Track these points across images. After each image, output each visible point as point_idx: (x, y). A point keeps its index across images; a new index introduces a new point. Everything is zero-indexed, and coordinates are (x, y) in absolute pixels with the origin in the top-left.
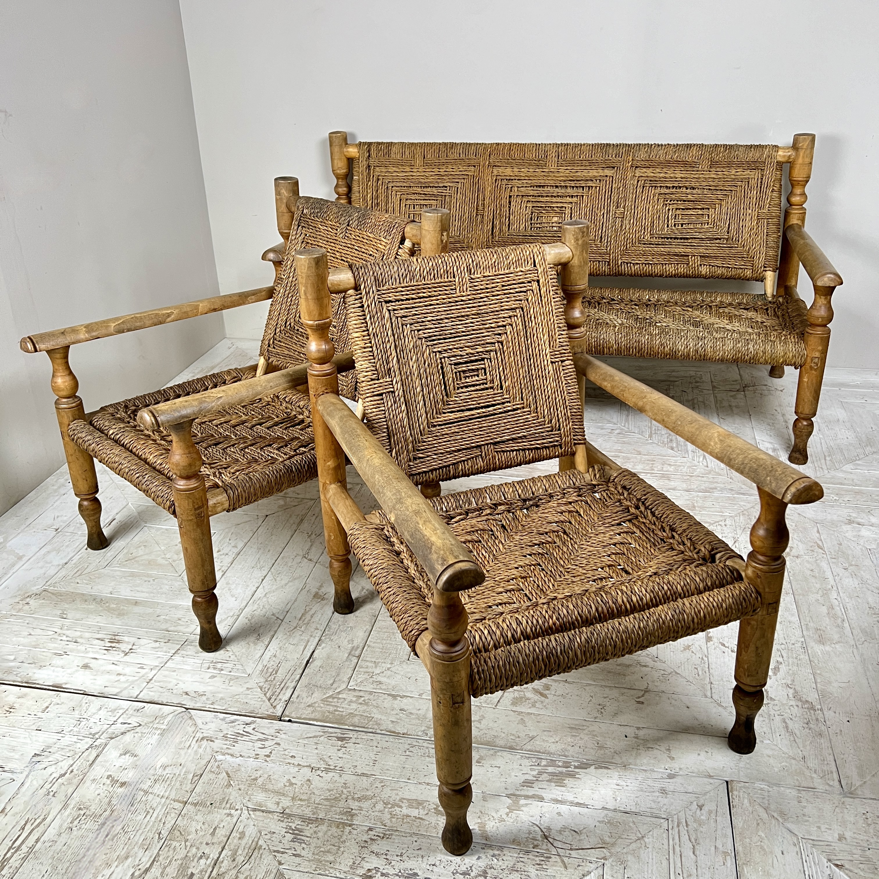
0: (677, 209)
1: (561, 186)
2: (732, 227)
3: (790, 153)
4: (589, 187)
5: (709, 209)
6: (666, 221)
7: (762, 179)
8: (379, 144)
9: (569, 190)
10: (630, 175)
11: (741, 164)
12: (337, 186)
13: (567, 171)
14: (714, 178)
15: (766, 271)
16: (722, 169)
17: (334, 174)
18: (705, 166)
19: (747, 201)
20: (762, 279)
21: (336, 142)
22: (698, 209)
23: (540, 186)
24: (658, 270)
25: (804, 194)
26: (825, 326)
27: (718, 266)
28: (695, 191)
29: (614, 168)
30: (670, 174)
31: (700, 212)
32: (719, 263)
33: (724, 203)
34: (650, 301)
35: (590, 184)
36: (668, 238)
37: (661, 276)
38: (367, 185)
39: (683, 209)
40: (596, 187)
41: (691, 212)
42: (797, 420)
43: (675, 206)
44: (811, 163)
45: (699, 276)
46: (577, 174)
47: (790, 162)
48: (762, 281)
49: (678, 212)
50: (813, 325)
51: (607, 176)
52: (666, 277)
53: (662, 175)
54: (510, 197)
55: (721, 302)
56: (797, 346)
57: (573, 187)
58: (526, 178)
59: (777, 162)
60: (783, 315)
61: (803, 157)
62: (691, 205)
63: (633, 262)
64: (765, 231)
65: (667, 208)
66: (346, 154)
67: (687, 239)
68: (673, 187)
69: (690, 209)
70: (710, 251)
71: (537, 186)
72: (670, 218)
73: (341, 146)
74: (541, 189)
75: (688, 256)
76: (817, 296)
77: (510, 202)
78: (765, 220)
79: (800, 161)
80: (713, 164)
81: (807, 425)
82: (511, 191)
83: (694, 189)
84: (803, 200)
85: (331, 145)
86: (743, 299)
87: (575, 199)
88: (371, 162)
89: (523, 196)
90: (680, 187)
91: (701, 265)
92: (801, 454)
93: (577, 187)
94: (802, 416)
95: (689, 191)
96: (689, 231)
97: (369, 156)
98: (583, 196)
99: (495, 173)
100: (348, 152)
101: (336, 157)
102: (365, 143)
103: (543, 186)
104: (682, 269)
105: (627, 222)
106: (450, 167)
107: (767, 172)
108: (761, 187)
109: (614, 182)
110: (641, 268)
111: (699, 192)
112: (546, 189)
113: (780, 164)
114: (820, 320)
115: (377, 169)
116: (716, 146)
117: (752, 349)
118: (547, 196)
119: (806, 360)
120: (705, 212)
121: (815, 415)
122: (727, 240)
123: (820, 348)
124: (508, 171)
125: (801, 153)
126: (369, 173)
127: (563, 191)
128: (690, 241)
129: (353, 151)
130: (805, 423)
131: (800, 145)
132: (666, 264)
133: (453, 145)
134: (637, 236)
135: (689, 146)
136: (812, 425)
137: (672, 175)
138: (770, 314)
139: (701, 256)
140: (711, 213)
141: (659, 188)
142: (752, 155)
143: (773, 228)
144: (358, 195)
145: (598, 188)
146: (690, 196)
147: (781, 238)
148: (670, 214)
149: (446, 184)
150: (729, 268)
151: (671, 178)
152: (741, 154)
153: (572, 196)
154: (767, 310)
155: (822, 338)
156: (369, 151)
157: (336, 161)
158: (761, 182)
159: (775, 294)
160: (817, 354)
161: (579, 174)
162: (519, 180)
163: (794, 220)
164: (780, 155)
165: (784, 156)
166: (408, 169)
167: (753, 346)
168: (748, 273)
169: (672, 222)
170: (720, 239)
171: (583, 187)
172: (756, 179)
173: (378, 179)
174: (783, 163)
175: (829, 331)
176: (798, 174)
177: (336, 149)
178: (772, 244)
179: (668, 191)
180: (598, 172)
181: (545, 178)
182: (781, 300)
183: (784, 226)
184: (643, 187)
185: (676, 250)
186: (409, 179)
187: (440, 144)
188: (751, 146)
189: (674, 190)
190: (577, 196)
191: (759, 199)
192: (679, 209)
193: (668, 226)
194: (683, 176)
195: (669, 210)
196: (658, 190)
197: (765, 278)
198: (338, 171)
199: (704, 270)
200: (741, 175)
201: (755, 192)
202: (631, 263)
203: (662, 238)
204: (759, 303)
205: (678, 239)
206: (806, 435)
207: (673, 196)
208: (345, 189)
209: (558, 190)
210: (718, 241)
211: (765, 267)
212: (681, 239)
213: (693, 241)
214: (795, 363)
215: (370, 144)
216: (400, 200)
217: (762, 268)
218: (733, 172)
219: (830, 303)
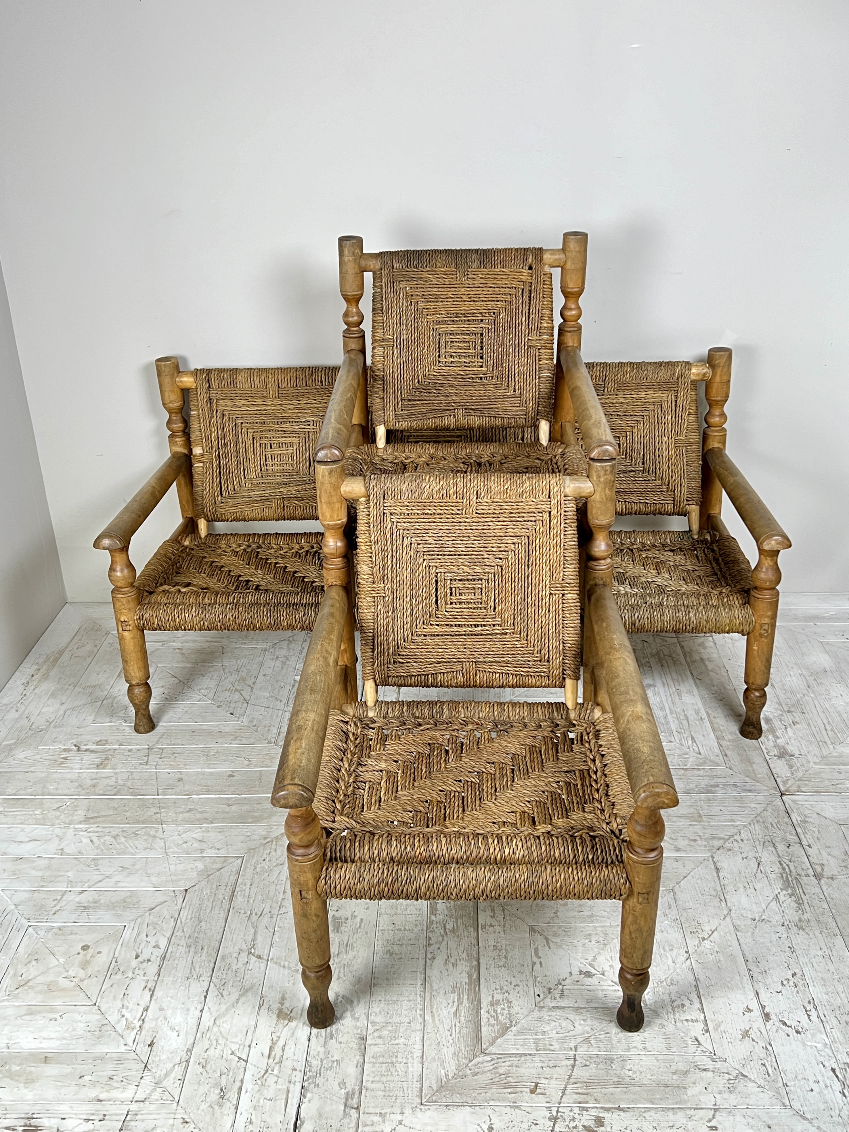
2: (647, 457)
3: (705, 371)
7: (676, 401)
8: (220, 371)
11: (651, 385)
12: (169, 422)
15: (688, 505)
17: (165, 408)
19: (662, 427)
20: (686, 515)
21: (166, 370)
25: (723, 415)
26: (774, 588)
27: (635, 503)
33: (635, 430)
38: (210, 422)
42: (747, 690)
44: (728, 381)
47: (706, 381)
50: (761, 589)
55: (642, 543)
56: (743, 612)
59: (691, 381)
61: (721, 376)
64: (685, 460)
66: (178, 384)
70: (624, 486)
73: (172, 375)
76: (762, 556)
78: (684, 448)
79: (718, 379)
80: (620, 387)
81: (759, 695)
84: (722, 420)
85: (159, 375)
86: (666, 538)
88: (213, 393)
92: (754, 728)
94: (753, 686)
97: (209, 387)
100: (181, 382)
101: (167, 388)
102: (203, 370)
106: (313, 397)
107: (681, 394)
108: (676, 411)
113: (695, 384)
114: (768, 583)
115: (221, 402)
116: (622, 364)
117: (693, 619)
119: (754, 626)
121: (767, 684)
122: (643, 472)
123: (769, 613)
125: (719, 371)
126: (211, 408)
129: (188, 381)
130: (757, 693)
131: (717, 362)
133: (312, 370)
136: (764, 695)
138: (700, 559)
140: (621, 441)
142: (663, 374)
143: (693, 456)
144: (198, 433)
149: (308, 419)
150: (648, 504)
152: (650, 373)
155: (771, 602)
156: (209, 380)
157: (167, 394)
158: (676, 405)
159: (701, 530)
163: (714, 444)
164: (693, 374)
165: (698, 375)
166: (259, 401)
168: (670, 508)
170: (635, 472)
172: (670, 403)
173: (223, 414)
174: (697, 381)
175: (778, 594)
176: (716, 395)
177: (167, 380)
178: (693, 474)
182: (708, 536)
183: (704, 452)
186: (262, 414)
187: (296, 369)
188: (661, 364)
191: (675, 424)
197: (689, 513)
198: (171, 405)
199: (619, 507)
200: (653, 397)
201: (670, 417)
204: (686, 543)
206: (759, 707)
208: (180, 425)
210: (632, 474)
211: (687, 500)
215: (209, 371)
216: (253, 438)
217: (685, 502)
218: (643, 394)
219: (776, 563)
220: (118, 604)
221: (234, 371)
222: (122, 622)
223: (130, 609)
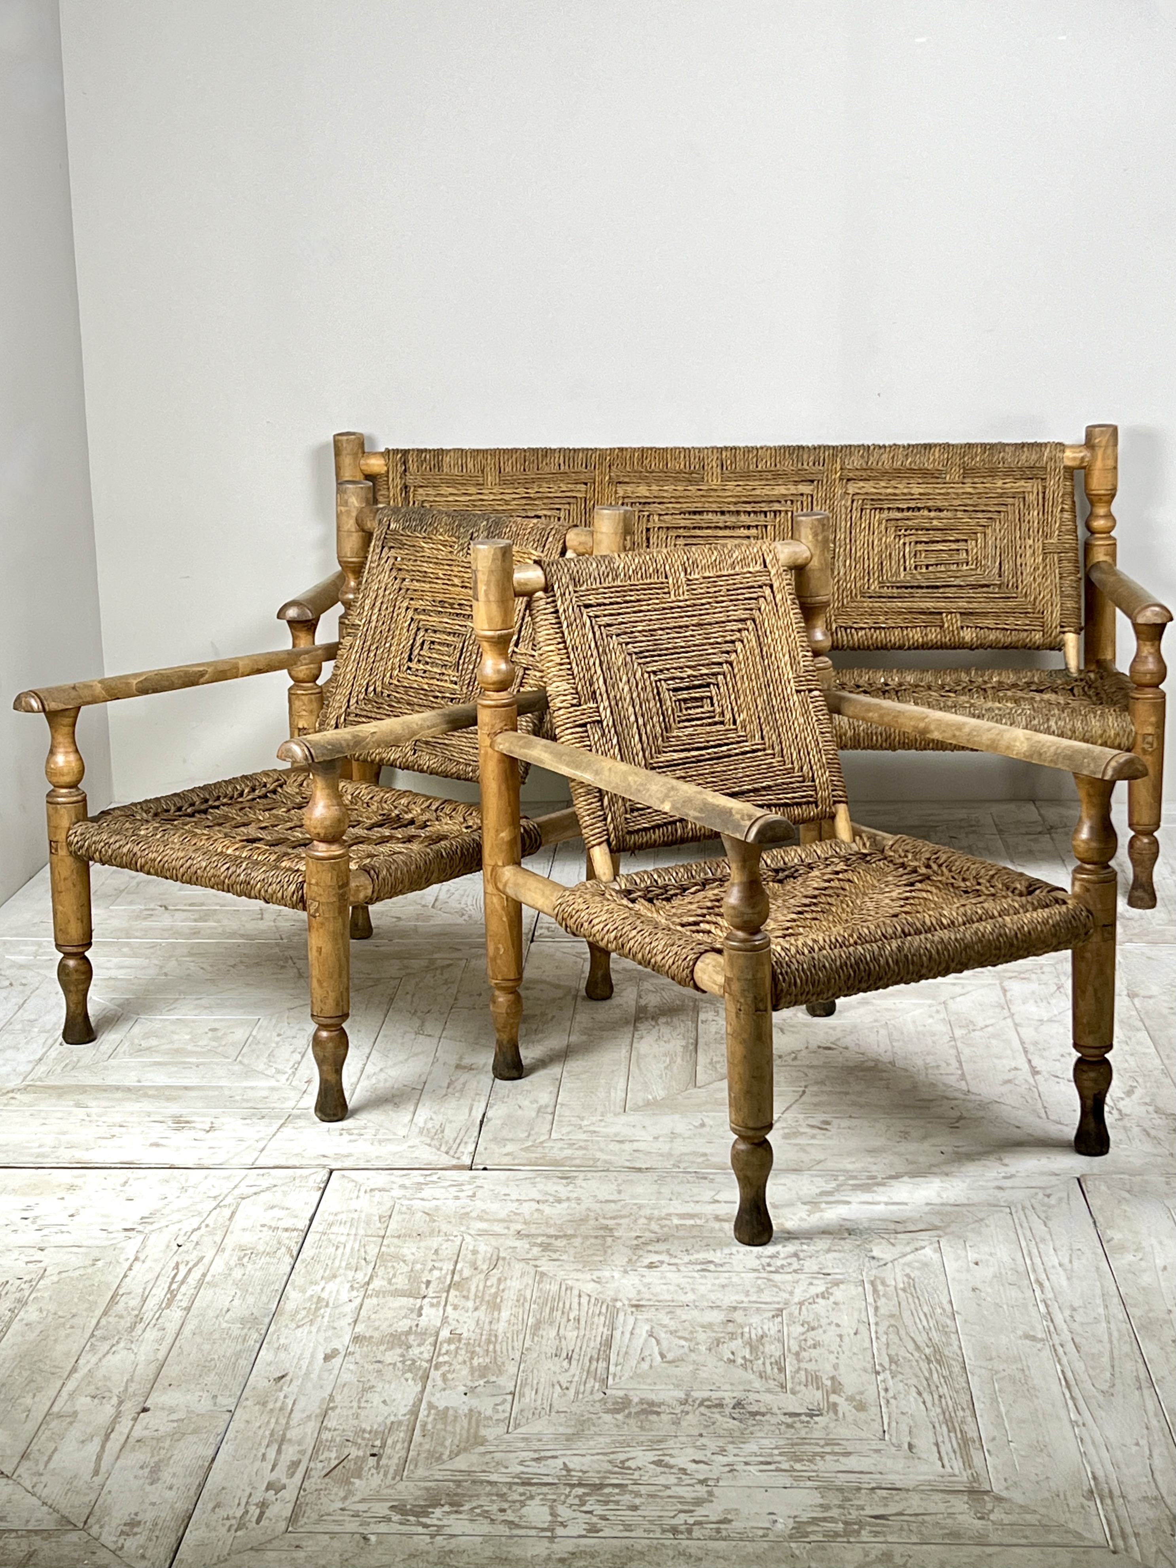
0: (916, 543)
1: (729, 512)
2: (1005, 567)
3: (1082, 454)
4: (775, 512)
5: (966, 541)
6: (902, 561)
7: (1044, 493)
8: (421, 451)
9: (743, 518)
10: (839, 492)
11: (1009, 472)
13: (739, 488)
14: (971, 494)
15: (1064, 633)
16: (982, 480)
18: (955, 474)
19: (1025, 526)
20: (1059, 647)
21: (347, 448)
22: (950, 541)
23: (695, 513)
24: (895, 636)
25: (1109, 516)
26: (1157, 686)
27: (988, 628)
28: (942, 515)
29: (812, 481)
30: (902, 488)
31: (954, 546)
32: (990, 622)
33: (989, 531)
34: (887, 685)
35: (776, 507)
36: (907, 588)
37: (901, 648)
39: (926, 543)
40: (786, 512)
41: (939, 547)
42: (1133, 837)
43: (914, 538)
44: (1115, 468)
45: (961, 646)
46: (753, 493)
47: (1084, 468)
48: (1060, 650)
49: (920, 547)
50: (1141, 686)
51: (802, 495)
52: (909, 648)
53: (889, 491)
54: (648, 530)
55: (1000, 682)
56: (1119, 720)
57: (749, 513)
58: (673, 500)
59: (1065, 468)
60: (1097, 694)
61: (1103, 459)
62: (939, 536)
63: (855, 626)
64: (1057, 572)
65: (902, 541)
66: (363, 468)
67: (937, 587)
68: (909, 509)
69: (938, 542)
70: (975, 605)
71: (690, 513)
72: (907, 556)
73: (355, 456)
74: (697, 517)
75: (941, 613)
76: (1141, 644)
77: (648, 539)
78: (1056, 556)
79: (1099, 464)
80: (967, 472)
81: (1149, 843)
82: (648, 521)
83: (940, 510)
84: (1110, 524)
85: (337, 455)
86: (1034, 676)
87: (753, 531)
88: (410, 479)
89: (668, 528)
90: (919, 509)
91: (962, 628)
92: (1145, 891)
93: (755, 512)
94: (1140, 828)
95: (932, 514)
96: (939, 575)
97: (405, 470)
98: (766, 526)
99: (621, 493)
100: (367, 464)
101: (345, 473)
102: (397, 451)
103: (701, 513)
104: (933, 635)
105: (841, 564)
106: (545, 485)
107: (1051, 483)
108: (1044, 506)
109: (815, 503)
110: (869, 635)
111: (950, 514)
112: (705, 516)
113: (1070, 471)
114: (1148, 677)
115: (420, 491)
116: (970, 446)
118: (707, 528)
119: (1135, 738)
120: (962, 545)
121: (1158, 826)
122: (1000, 586)
123: (1153, 719)
124: (643, 490)
125: (1100, 453)
126: (407, 498)
127: (733, 519)
128: (941, 590)
129: (376, 465)
130: (1146, 840)
131: (1097, 441)
132: (907, 628)
133: (547, 452)
134: (858, 585)
135: (928, 447)
136: (1155, 842)
137: (905, 491)
138: (1076, 694)
139: (961, 613)
140: (971, 544)
141: (886, 512)
142: (1025, 457)
143: (1068, 566)
145: (790, 514)
146: (935, 522)
147: (1083, 582)
148: (907, 550)
149: (539, 513)
150: (1007, 630)
151: (905, 494)
152: (1009, 457)
153: (749, 527)
154: (1072, 690)
155: (1154, 705)
156: (404, 463)
158: (1044, 498)
159: (1082, 667)
160: (1150, 730)
161: (758, 492)
162: (660, 503)
163: (1100, 556)
164: (1068, 458)
165: (1074, 459)
166: (473, 490)
167: (1056, 723)
168: (1038, 637)
169: (910, 563)
170: (988, 586)
171: (765, 513)
172: (1035, 495)
174: (1074, 468)
175: (1163, 696)
176: (1098, 484)
177: (347, 461)
178: (1069, 591)
179: (899, 515)
180: (788, 489)
181: (703, 499)
182: (1092, 675)
183: (1085, 566)
184: (862, 510)
185: (923, 605)
186: (475, 506)
187: (525, 450)
188: (1023, 445)
189: (910, 513)
190: (757, 526)
191: (1043, 523)
192: (921, 542)
193: (905, 569)
194: (922, 491)
195: (904, 544)
196: (885, 515)
197: (1064, 645)
199: (968, 635)
200: (1012, 488)
201: (1036, 513)
202: (851, 628)
203: (898, 587)
204: (1059, 682)
205: (922, 587)
206: (1150, 860)
207: (910, 523)
209: (726, 517)
210: (985, 589)
211: (1062, 627)
212: (928, 587)
213: (947, 590)
214: (1119, 745)
215: (405, 452)
217: (1059, 629)
218: (999, 483)
219: (1158, 650)
220: (297, 704)
221: (440, 453)
222: (299, 729)
223: (311, 711)
